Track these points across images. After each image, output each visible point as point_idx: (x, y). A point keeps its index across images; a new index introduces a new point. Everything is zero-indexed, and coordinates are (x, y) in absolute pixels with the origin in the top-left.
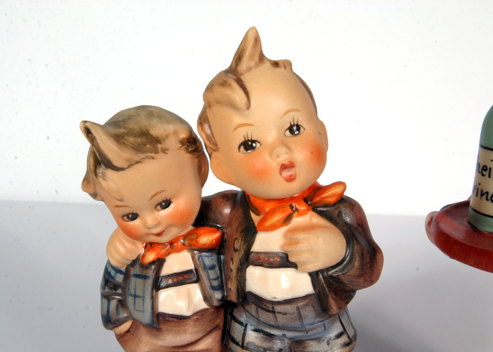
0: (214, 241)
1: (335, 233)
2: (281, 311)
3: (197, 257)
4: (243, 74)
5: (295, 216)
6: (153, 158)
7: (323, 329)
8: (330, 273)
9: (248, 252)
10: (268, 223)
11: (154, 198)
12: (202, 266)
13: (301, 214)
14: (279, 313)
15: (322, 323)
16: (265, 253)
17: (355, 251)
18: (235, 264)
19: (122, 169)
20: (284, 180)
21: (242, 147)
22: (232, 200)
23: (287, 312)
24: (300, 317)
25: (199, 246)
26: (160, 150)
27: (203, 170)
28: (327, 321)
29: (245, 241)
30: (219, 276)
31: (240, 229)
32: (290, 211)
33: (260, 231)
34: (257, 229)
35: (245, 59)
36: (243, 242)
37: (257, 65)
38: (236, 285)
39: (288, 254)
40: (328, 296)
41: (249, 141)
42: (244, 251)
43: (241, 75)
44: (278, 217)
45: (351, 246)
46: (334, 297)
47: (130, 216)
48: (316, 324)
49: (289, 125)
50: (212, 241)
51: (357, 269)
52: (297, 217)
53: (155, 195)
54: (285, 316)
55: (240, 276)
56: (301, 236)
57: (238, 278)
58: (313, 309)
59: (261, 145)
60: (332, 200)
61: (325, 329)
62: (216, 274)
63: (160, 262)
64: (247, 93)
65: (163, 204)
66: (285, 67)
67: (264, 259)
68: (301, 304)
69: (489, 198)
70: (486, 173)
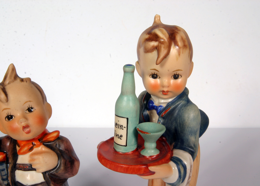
0: (2, 159)
1: (52, 155)
4: (6, 86)
5: (34, 148)
8: (51, 172)
9: (15, 164)
10: (22, 151)
16: (22, 164)
17: (62, 162)
18: (9, 169)
20: (25, 133)
21: (7, 119)
22: (11, 139)
29: (13, 159)
30: (7, 173)
31: (11, 154)
32: (32, 146)
34: (18, 154)
35: (8, 78)
36: (12, 159)
37: (13, 81)
38: (10, 179)
39: (32, 164)
40: (50, 183)
41: (9, 116)
42: (13, 164)
43: (5, 86)
44: (26, 149)
45: (60, 160)
46: (53, 183)
49: (27, 108)
50: (1, 158)
51: (63, 170)
52: (35, 148)
55: (12, 175)
56: (36, 157)
57: (11, 176)
59: (15, 117)
60: (52, 139)
62: (5, 173)
66: (26, 82)
67: (22, 167)
69: (119, 137)
70: (117, 126)
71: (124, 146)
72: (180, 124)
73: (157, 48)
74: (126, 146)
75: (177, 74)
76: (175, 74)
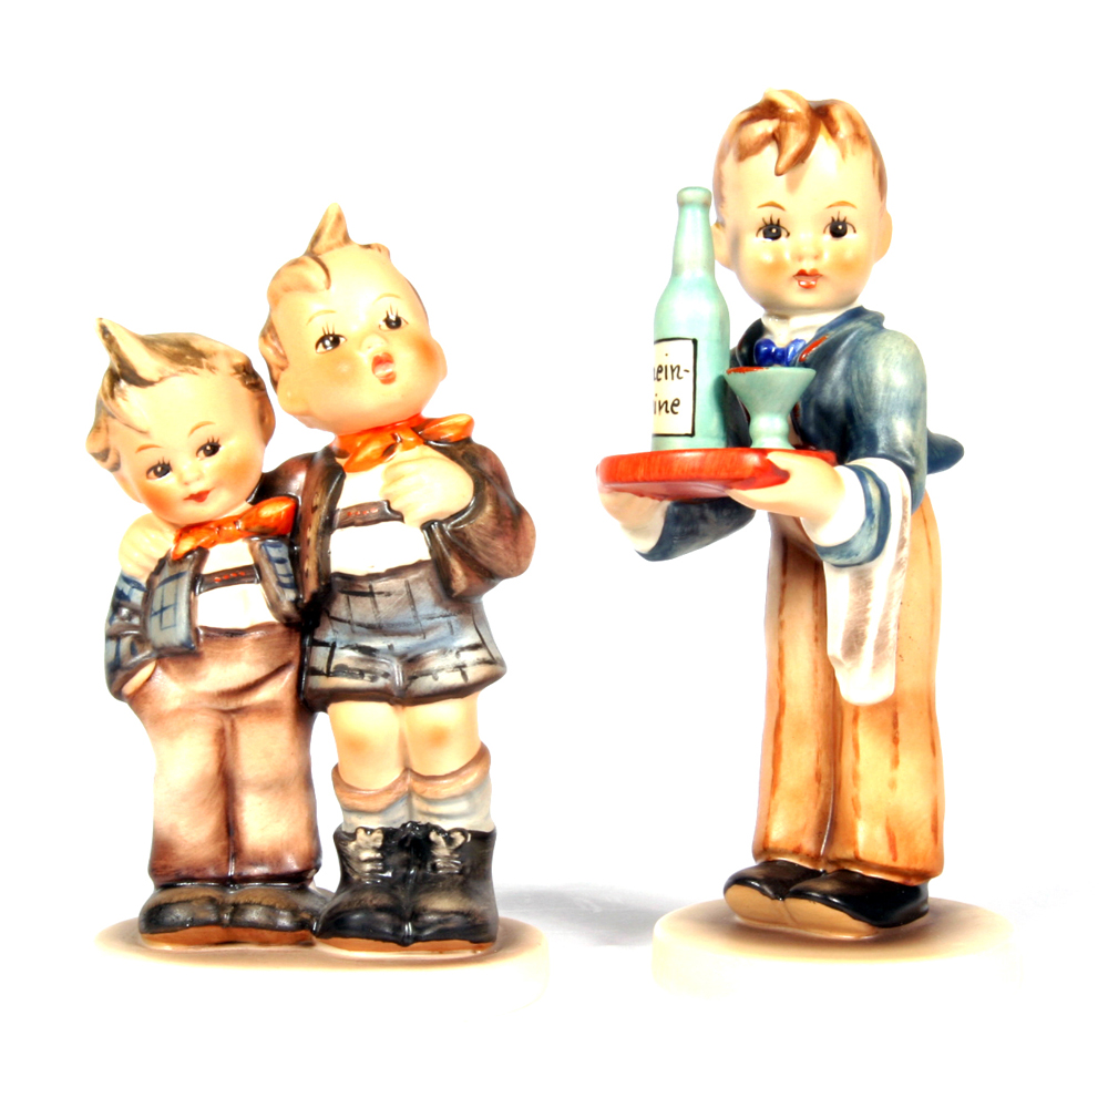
2: (383, 590)
3: (257, 546)
4: (323, 253)
5: (398, 449)
6: (195, 373)
7: (448, 630)
8: (450, 526)
9: (332, 512)
10: (360, 459)
11: (196, 432)
12: (265, 556)
13: (407, 447)
14: (380, 593)
15: (446, 619)
16: (357, 506)
17: (486, 492)
19: (151, 383)
20: (379, 381)
21: (321, 347)
22: (309, 463)
23: (392, 590)
24: (412, 601)
25: (261, 521)
26: (204, 365)
27: (267, 420)
28: (455, 618)
29: (327, 491)
30: (291, 572)
31: (320, 480)
32: (390, 442)
33: (349, 471)
34: (345, 470)
35: (325, 237)
36: (324, 493)
37: (340, 245)
38: (315, 558)
39: (391, 500)
41: (329, 335)
42: (327, 510)
43: (319, 255)
44: (373, 446)
45: (481, 489)
46: (459, 559)
47: (159, 469)
48: (437, 620)
49: (385, 318)
51: (491, 517)
52: (402, 449)
53: (197, 427)
54: (388, 598)
55: (321, 545)
57: (319, 548)
58: (430, 588)
59: (346, 340)
60: (453, 433)
61: (452, 632)
62: (287, 570)
63: (201, 553)
64: (326, 271)
65: (208, 448)
66: (381, 252)
67: (356, 514)
68: (412, 577)
69: (669, 409)
70: (662, 375)
71: (687, 435)
72: (861, 383)
73: (776, 138)
74: (692, 435)
75: (842, 219)
76: (833, 220)
